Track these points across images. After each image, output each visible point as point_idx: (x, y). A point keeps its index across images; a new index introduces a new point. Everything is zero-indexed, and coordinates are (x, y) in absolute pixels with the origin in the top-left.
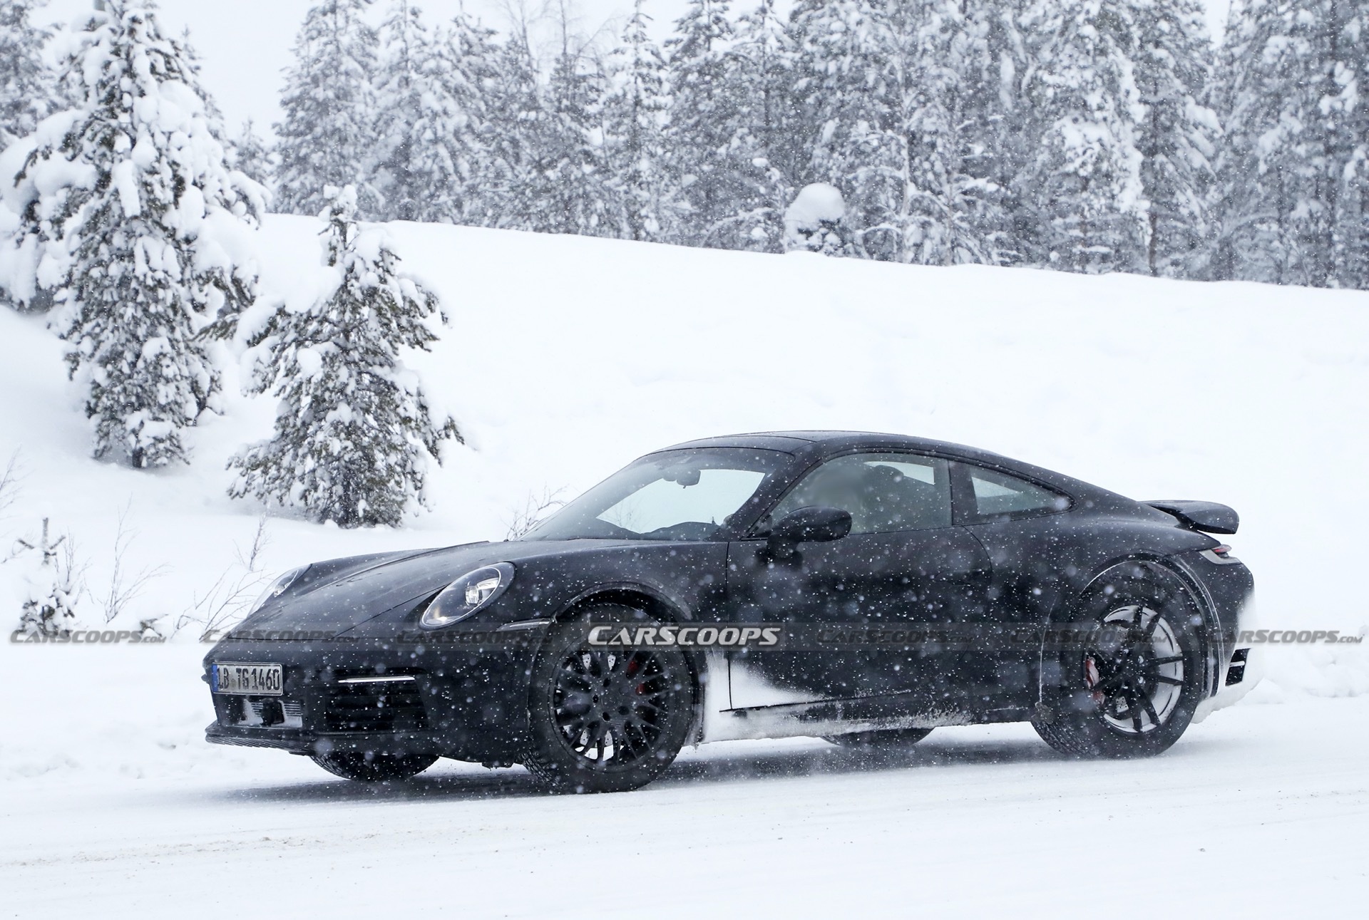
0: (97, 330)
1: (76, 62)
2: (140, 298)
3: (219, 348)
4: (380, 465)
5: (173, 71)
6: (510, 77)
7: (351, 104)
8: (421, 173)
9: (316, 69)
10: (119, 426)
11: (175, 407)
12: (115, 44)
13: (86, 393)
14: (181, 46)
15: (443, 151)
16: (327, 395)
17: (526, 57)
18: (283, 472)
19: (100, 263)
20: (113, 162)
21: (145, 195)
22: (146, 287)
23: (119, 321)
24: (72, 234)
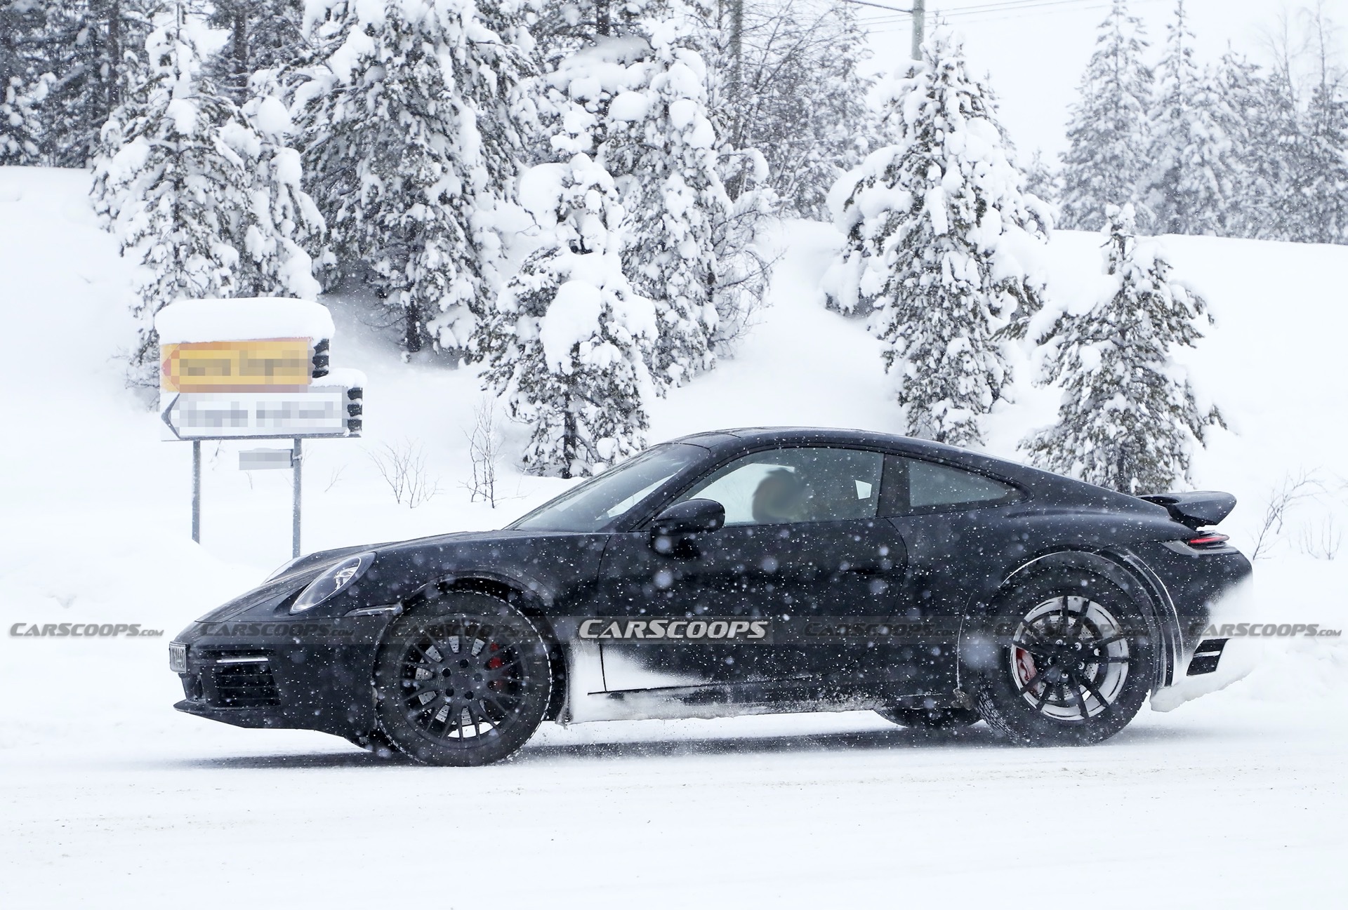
0: (909, 331)
1: (897, 104)
2: (946, 304)
3: (1011, 346)
4: (1150, 447)
5: (978, 109)
6: (1272, 106)
7: (1127, 134)
8: (1188, 193)
9: (1098, 104)
10: (926, 413)
11: (973, 397)
12: (931, 88)
13: (899, 385)
14: (985, 89)
15: (1208, 172)
16: (1105, 387)
17: (1287, 88)
18: (1065, 453)
19: (913, 275)
20: (926, 188)
21: (952, 216)
22: (951, 294)
23: (928, 323)
24: (890, 250)
